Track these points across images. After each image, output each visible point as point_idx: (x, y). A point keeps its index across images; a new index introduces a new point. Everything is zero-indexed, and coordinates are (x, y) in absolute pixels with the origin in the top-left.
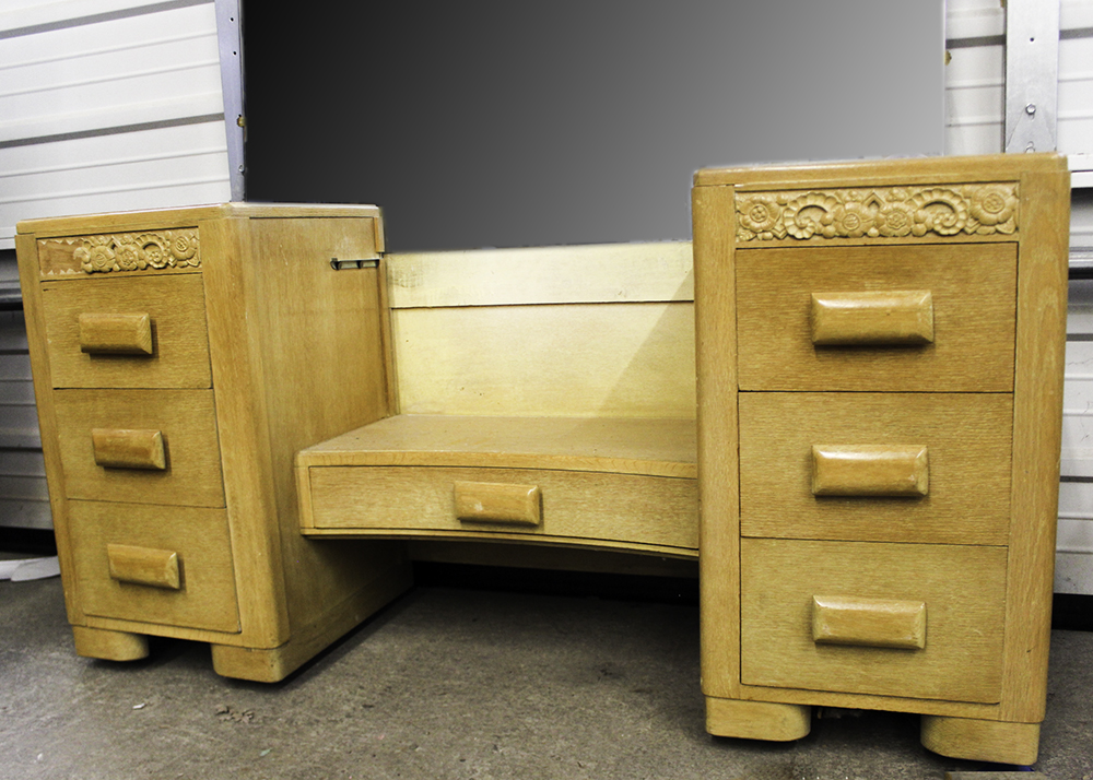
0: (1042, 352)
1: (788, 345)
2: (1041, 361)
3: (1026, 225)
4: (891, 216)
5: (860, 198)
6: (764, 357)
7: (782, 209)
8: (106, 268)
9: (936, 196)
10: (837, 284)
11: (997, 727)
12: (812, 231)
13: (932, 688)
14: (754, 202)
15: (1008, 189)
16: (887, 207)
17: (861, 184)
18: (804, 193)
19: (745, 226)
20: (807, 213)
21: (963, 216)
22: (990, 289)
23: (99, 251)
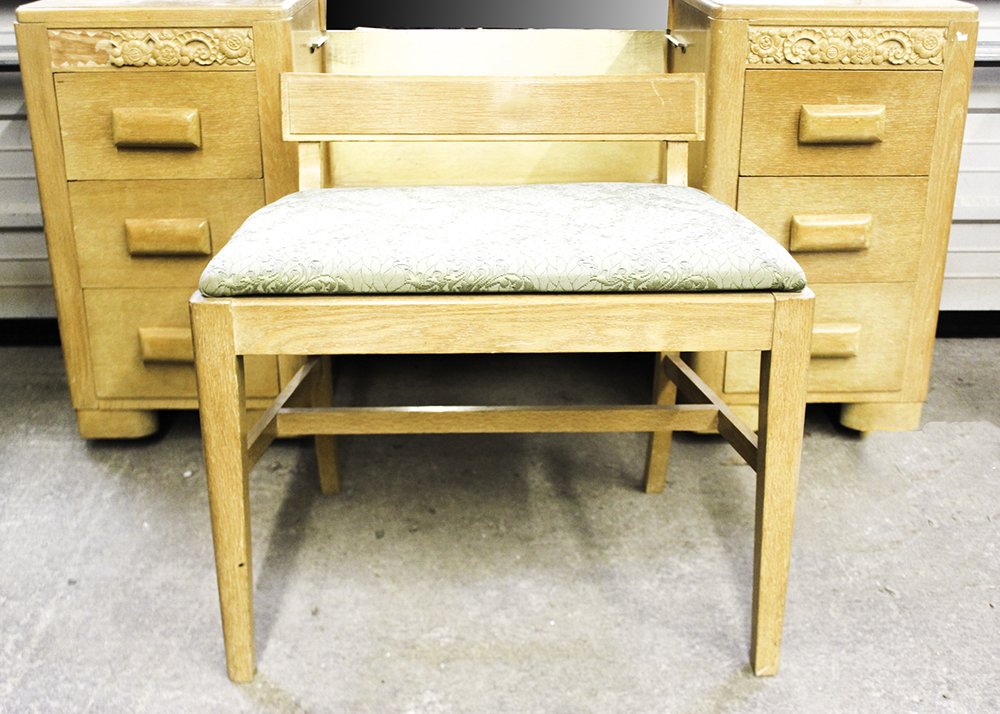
0: (950, 148)
2: (948, 154)
3: (949, 59)
4: (860, 49)
5: (839, 34)
6: (760, 151)
7: (783, 39)
8: (140, 63)
9: (893, 36)
11: (897, 407)
12: (803, 58)
13: (858, 383)
14: (763, 34)
15: (940, 32)
16: (857, 42)
17: (841, 24)
18: (800, 29)
19: (754, 52)
20: (800, 44)
21: (909, 51)
22: (922, 104)
23: (134, 46)
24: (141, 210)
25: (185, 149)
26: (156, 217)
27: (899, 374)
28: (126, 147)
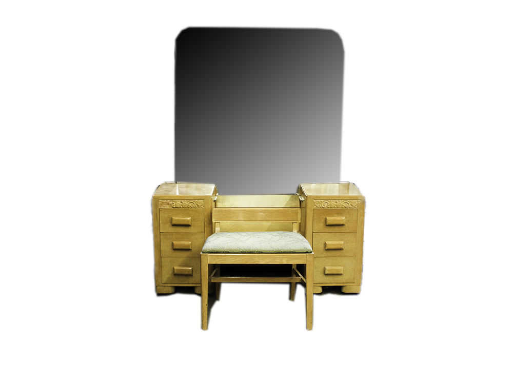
0: (361, 226)
1: (322, 224)
3: (359, 206)
4: (339, 204)
5: (334, 201)
6: (317, 227)
7: (321, 203)
8: (179, 207)
9: (346, 202)
10: (330, 215)
11: (354, 287)
12: (326, 206)
13: (344, 281)
14: (317, 201)
17: (334, 199)
18: (325, 200)
19: (315, 205)
20: (325, 203)
21: (350, 205)
22: (354, 216)
23: (178, 203)
24: (177, 239)
25: (188, 226)
26: (180, 241)
27: (354, 279)
28: (174, 225)
